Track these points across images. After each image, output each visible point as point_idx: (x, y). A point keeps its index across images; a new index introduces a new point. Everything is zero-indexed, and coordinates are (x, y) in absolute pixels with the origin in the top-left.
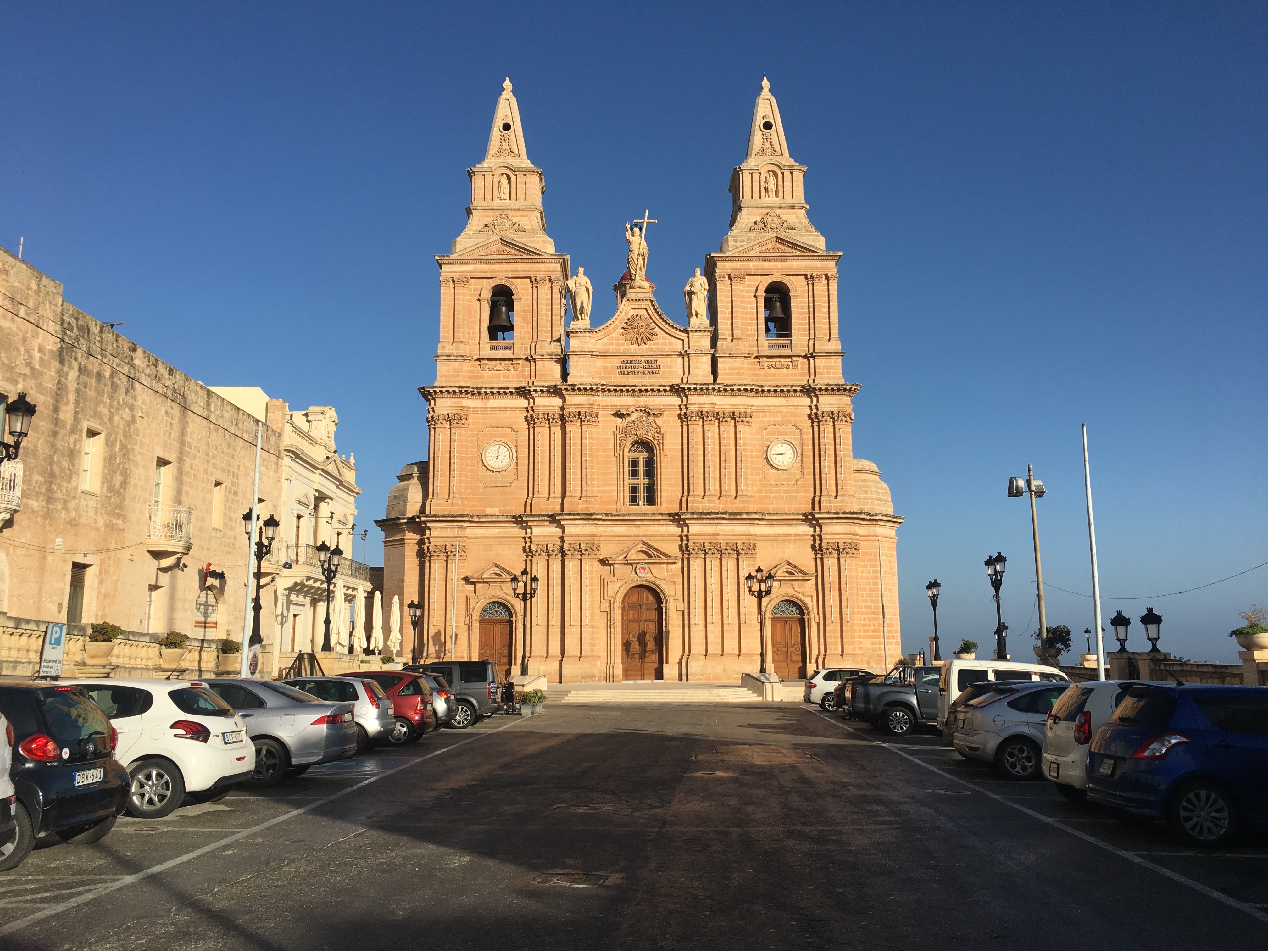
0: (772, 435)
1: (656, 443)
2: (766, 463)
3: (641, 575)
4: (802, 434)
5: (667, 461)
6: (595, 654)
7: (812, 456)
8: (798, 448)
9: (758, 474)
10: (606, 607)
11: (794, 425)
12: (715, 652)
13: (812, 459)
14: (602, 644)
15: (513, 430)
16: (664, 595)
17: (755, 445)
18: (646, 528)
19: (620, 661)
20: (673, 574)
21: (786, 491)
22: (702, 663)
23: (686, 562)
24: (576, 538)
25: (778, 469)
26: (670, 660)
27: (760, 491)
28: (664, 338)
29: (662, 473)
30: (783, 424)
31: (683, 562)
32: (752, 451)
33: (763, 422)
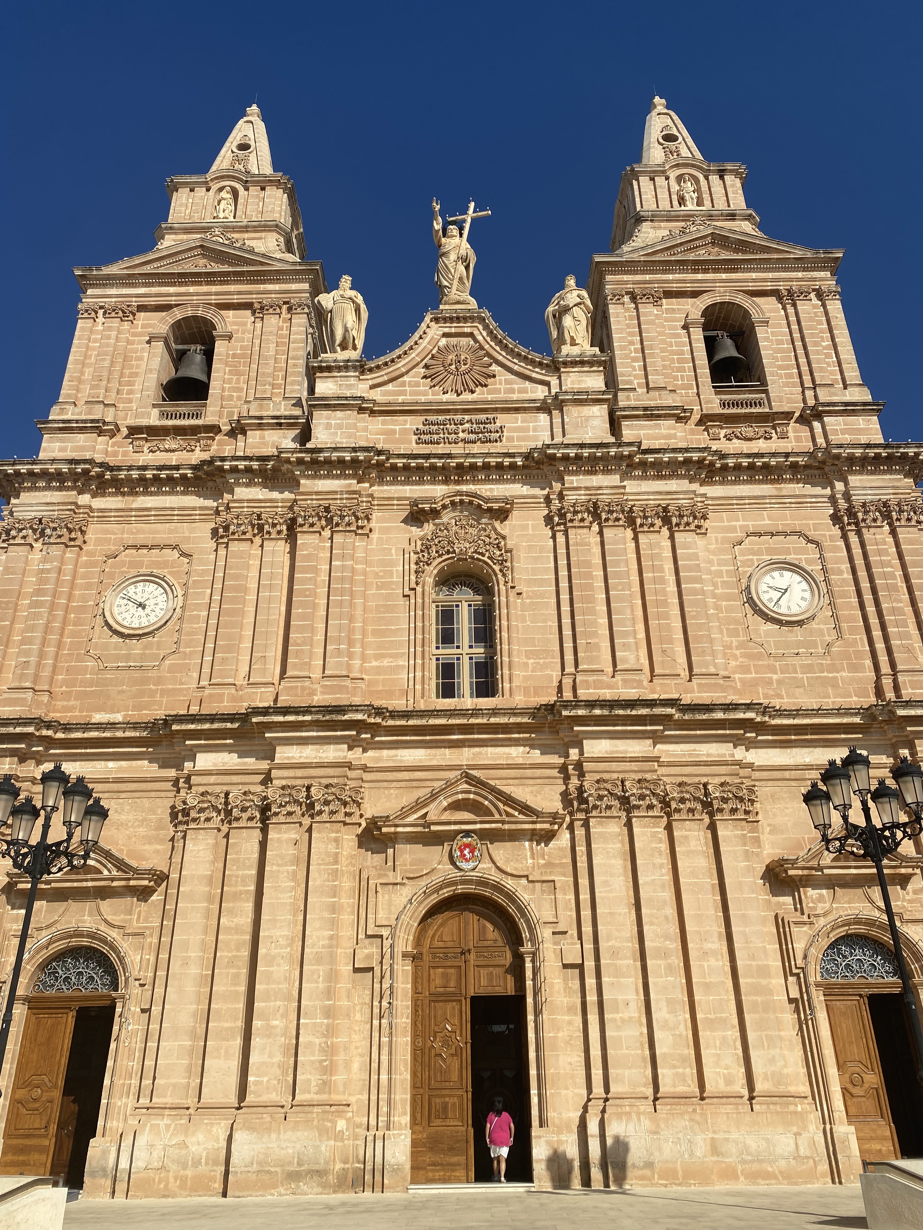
0: (754, 554)
1: (497, 568)
2: (749, 611)
3: (463, 865)
4: (821, 550)
5: (523, 604)
6: (336, 1097)
7: (854, 594)
8: (820, 578)
9: (734, 633)
10: (369, 957)
11: (800, 534)
12: (681, 1089)
13: (855, 600)
14: (356, 1066)
15: (183, 554)
16: (528, 922)
17: (719, 574)
18: (477, 750)
19: (406, 1119)
20: (549, 864)
21: (809, 668)
22: (646, 1123)
23: (580, 832)
24: (300, 773)
25: (779, 622)
26: (551, 1114)
27: (745, 669)
28: (507, 382)
29: (513, 629)
30: (778, 533)
31: (572, 832)
32: (715, 585)
33: (733, 529)
